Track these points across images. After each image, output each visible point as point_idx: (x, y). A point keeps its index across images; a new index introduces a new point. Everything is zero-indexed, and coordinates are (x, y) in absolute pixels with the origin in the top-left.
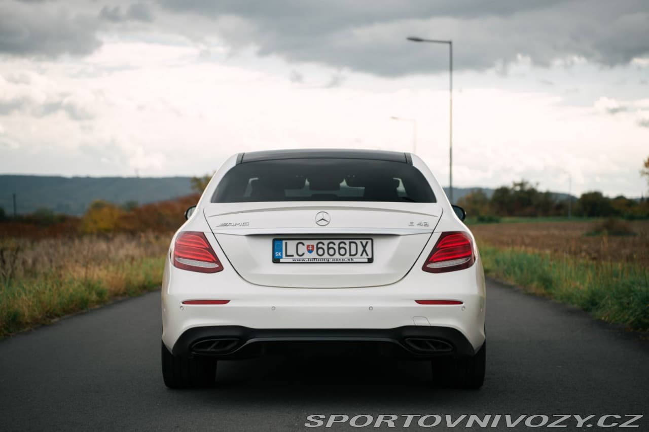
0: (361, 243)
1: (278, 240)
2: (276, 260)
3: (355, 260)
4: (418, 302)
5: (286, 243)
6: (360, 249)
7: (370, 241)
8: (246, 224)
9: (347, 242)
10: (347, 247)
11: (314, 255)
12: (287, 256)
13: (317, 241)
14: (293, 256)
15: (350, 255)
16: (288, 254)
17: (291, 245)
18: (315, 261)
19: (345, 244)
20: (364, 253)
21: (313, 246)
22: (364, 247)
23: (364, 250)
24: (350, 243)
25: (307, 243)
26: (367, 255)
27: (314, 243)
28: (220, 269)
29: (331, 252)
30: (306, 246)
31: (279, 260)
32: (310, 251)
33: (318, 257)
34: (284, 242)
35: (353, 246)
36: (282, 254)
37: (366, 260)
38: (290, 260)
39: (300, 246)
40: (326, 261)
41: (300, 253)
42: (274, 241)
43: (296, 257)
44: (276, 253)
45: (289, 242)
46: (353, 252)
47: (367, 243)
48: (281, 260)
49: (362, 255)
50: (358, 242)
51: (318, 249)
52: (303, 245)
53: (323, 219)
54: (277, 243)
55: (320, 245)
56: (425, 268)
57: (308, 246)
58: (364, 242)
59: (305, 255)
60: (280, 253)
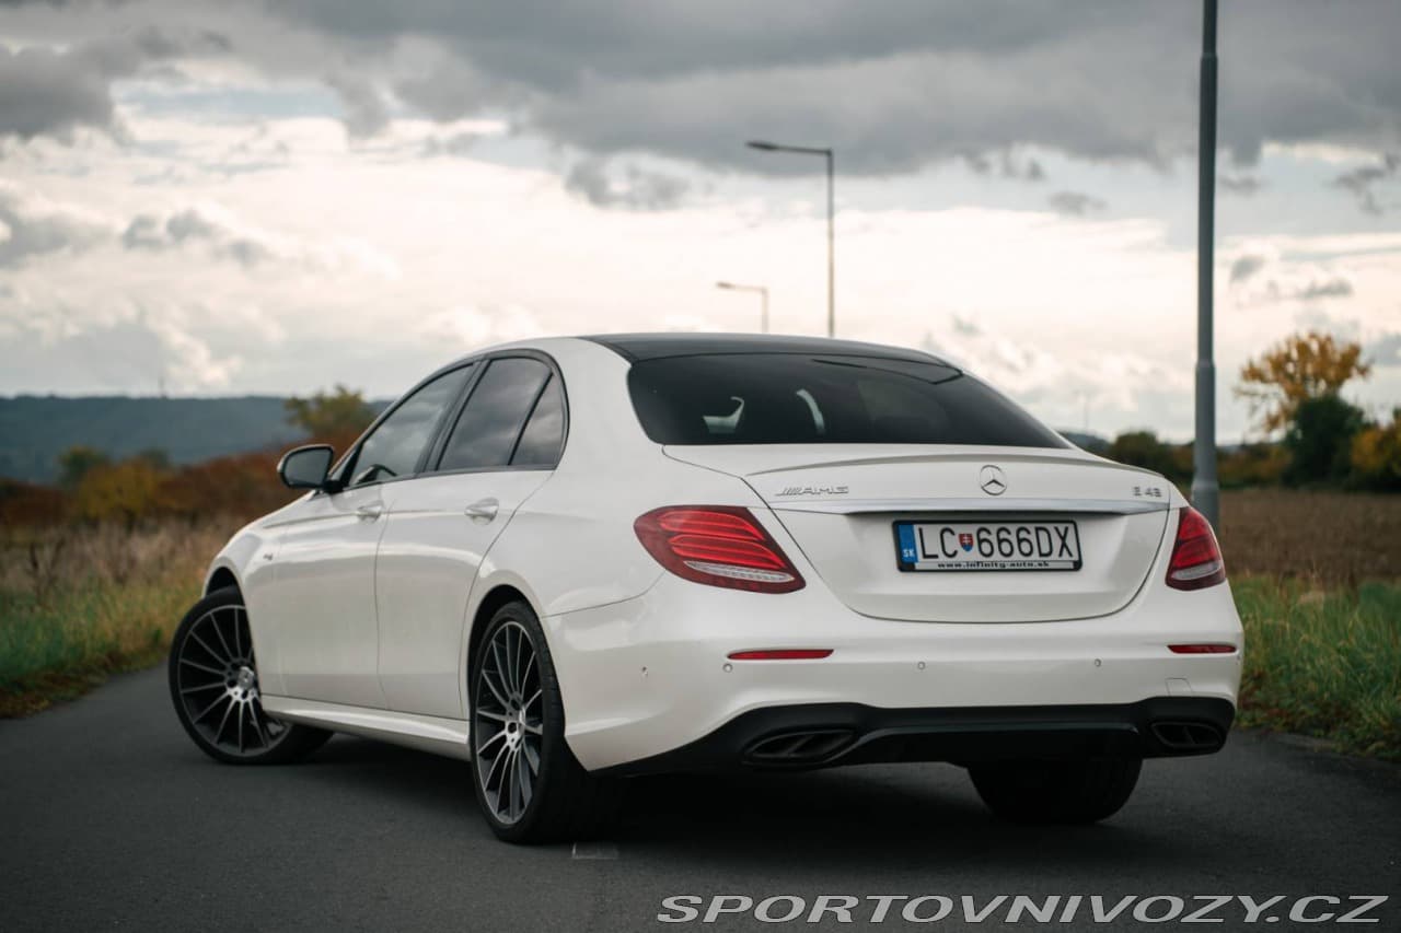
0: (1057, 529)
1: (904, 523)
2: (906, 566)
3: (1051, 566)
4: (1176, 649)
5: (921, 531)
6: (1057, 543)
7: (1071, 527)
8: (843, 490)
9: (1031, 527)
10: (1032, 538)
11: (973, 555)
12: (925, 556)
13: (976, 527)
14: (936, 556)
15: (1041, 555)
16: (927, 553)
17: (931, 533)
18: (980, 567)
19: (1028, 532)
20: (1065, 550)
21: (970, 536)
22: (1063, 538)
23: (1064, 545)
24: (1037, 529)
25: (959, 529)
26: (1071, 555)
27: (972, 529)
28: (799, 583)
29: (1006, 548)
30: (957, 537)
31: (913, 566)
32: (967, 547)
33: (984, 559)
34: (916, 528)
35: (1043, 535)
36: (915, 552)
37: (1071, 566)
38: (932, 564)
39: (947, 535)
40: (999, 567)
41: (950, 552)
42: (896, 526)
43: (943, 559)
44: (905, 551)
45: (924, 527)
46: (1045, 549)
47: (1066, 529)
48: (918, 566)
49: (1061, 555)
50: (1050, 527)
51: (980, 541)
52: (953, 533)
53: (994, 481)
54: (903, 530)
55: (984, 535)
56: (1171, 582)
57: (961, 536)
58: (1061, 528)
59: (959, 555)
60: (911, 552)
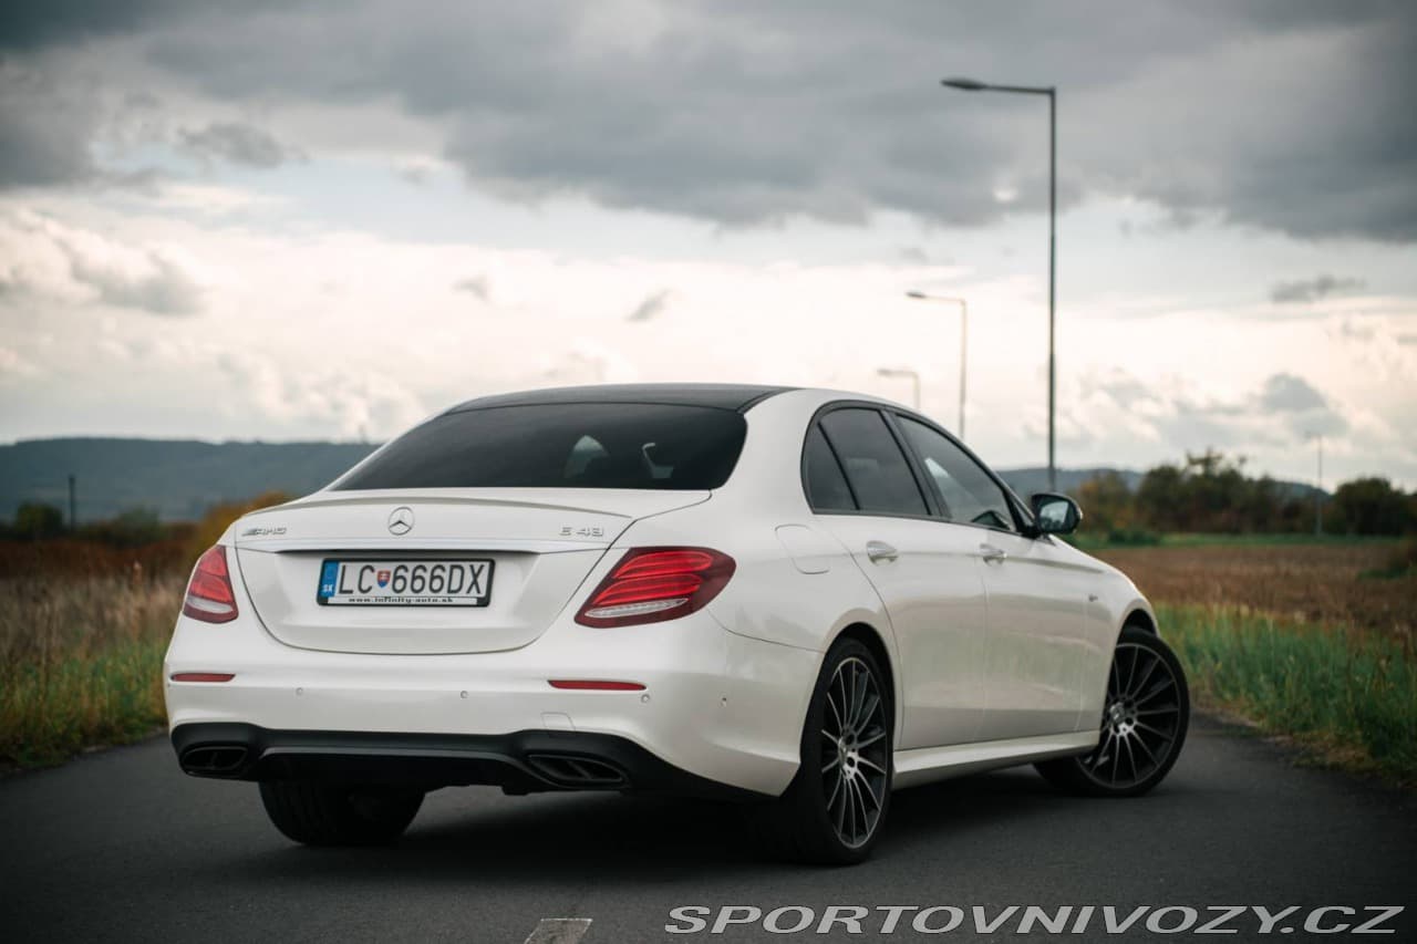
0: (472, 567)
1: (332, 559)
2: (322, 600)
3: (455, 601)
4: (556, 684)
5: (344, 568)
6: (469, 578)
7: (487, 565)
8: (281, 531)
9: (447, 565)
10: (446, 576)
11: (387, 591)
12: (342, 591)
13: (394, 565)
14: (351, 592)
15: (450, 591)
16: (345, 588)
17: (353, 570)
18: (387, 602)
19: (443, 569)
20: (474, 587)
21: (388, 573)
22: (475, 576)
23: (475, 582)
24: (453, 567)
25: (379, 566)
26: (479, 592)
27: (391, 567)
28: (233, 616)
29: (418, 585)
30: (376, 574)
31: (326, 599)
32: (382, 584)
33: (393, 594)
34: (341, 565)
35: (457, 573)
36: (333, 588)
37: (474, 602)
38: (345, 599)
39: (367, 572)
40: (405, 602)
41: (364, 587)
42: (325, 562)
43: (357, 594)
44: (325, 586)
45: (348, 565)
46: (455, 586)
47: (482, 567)
48: (331, 600)
49: (468, 592)
50: (466, 565)
51: (396, 578)
52: (372, 570)
53: (400, 522)
54: (330, 567)
55: (401, 572)
56: (581, 619)
57: (380, 573)
58: (477, 565)
59: (372, 591)
60: (331, 587)
